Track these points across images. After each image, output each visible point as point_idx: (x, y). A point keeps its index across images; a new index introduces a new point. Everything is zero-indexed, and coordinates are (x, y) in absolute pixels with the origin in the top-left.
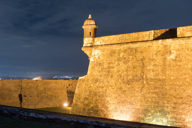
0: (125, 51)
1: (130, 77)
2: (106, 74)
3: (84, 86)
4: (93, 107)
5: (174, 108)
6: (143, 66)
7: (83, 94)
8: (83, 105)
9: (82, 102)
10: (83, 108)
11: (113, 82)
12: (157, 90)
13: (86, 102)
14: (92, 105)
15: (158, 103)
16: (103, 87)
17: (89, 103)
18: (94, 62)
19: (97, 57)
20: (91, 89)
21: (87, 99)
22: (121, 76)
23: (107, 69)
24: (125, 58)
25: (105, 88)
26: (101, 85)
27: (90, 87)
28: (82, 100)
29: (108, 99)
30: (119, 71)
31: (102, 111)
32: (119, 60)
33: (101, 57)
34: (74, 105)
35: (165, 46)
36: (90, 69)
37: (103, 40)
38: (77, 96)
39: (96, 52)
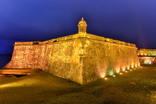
1: (102, 56)
2: (94, 54)
3: (86, 61)
5: (113, 66)
6: (104, 52)
7: (87, 66)
8: (88, 73)
9: (88, 71)
10: (89, 75)
11: (97, 58)
12: (109, 61)
13: (89, 71)
14: (92, 72)
15: (110, 65)
16: (94, 61)
17: (90, 71)
18: (88, 47)
19: (89, 44)
20: (90, 63)
21: (89, 69)
22: (99, 56)
23: (94, 52)
24: (99, 47)
25: (95, 62)
26: (94, 60)
27: (90, 61)
28: (87, 70)
29: (98, 67)
30: (98, 53)
31: (96, 73)
32: (97, 47)
34: (84, 74)
35: (107, 44)
36: (86, 51)
37: (90, 36)
38: (84, 68)
39: (88, 42)
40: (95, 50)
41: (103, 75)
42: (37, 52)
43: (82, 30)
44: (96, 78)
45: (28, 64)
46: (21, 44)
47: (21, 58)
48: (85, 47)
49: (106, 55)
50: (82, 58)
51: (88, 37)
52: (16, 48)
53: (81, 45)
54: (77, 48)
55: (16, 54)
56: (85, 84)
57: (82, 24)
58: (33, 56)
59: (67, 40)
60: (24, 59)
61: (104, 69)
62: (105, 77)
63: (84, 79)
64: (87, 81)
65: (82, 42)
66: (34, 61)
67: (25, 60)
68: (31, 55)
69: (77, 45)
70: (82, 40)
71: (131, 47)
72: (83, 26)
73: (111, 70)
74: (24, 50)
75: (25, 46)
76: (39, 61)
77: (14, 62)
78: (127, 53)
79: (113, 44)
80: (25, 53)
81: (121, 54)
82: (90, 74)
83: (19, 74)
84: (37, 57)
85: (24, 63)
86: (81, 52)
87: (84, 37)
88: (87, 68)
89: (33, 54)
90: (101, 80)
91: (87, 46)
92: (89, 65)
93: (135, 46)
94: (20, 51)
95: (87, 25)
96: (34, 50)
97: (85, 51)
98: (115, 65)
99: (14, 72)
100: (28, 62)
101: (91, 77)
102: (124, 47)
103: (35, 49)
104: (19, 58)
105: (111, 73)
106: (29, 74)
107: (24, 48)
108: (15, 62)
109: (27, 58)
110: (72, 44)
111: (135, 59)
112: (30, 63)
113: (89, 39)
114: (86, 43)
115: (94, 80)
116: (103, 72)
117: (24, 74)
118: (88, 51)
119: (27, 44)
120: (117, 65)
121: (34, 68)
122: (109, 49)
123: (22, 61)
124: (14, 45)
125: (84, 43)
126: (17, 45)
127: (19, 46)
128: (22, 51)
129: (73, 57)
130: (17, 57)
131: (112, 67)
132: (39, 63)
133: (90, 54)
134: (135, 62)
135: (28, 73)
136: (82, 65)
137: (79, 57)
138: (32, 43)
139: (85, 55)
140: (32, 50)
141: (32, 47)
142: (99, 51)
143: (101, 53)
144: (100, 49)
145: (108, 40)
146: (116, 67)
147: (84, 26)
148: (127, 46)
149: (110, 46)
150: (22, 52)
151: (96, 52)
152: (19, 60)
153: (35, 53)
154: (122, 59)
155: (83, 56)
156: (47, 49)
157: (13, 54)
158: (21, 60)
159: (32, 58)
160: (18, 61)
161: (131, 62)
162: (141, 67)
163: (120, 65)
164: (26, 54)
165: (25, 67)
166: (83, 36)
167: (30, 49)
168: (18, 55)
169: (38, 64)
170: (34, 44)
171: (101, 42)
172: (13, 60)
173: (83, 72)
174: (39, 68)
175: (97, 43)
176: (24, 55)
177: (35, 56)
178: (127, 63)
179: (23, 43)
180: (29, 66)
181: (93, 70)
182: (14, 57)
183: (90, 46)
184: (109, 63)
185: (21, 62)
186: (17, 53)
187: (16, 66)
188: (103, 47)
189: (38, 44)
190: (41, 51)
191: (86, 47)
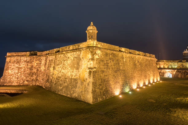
0: (111, 54)
1: (116, 69)
2: (107, 67)
3: (97, 76)
4: (105, 89)
7: (98, 82)
8: (100, 90)
9: (99, 88)
10: (100, 92)
11: (110, 72)
12: (124, 75)
13: (101, 87)
14: (104, 88)
15: (125, 80)
16: (107, 76)
17: (102, 87)
18: (99, 58)
19: (100, 55)
21: (100, 85)
22: (113, 69)
23: (106, 64)
24: (112, 58)
25: (108, 76)
26: (106, 74)
27: (101, 76)
29: (111, 82)
30: (111, 66)
31: (109, 90)
32: (110, 59)
33: (102, 56)
34: (94, 92)
35: (122, 55)
36: (97, 63)
37: (101, 45)
38: (94, 84)
39: (99, 52)
40: (108, 62)
41: (117, 92)
42: (36, 65)
43: (91, 38)
44: (109, 96)
45: (24, 80)
46: (15, 55)
47: (15, 73)
48: (95, 58)
49: (121, 68)
50: (91, 72)
51: (99, 46)
52: (8, 59)
53: (90, 56)
54: (85, 60)
55: (8, 68)
56: (95, 104)
57: (92, 29)
58: (30, 70)
59: (73, 50)
60: (19, 74)
61: (118, 84)
62: (120, 95)
63: (94, 97)
64: (98, 100)
65: (92, 52)
66: (32, 76)
67: (21, 75)
68: (28, 68)
69: (86, 56)
70: (92, 49)
71: (149, 58)
72: (92, 32)
73: (127, 85)
74: (18, 62)
75: (19, 58)
76: (38, 76)
77: (6, 78)
78: (146, 65)
79: (128, 55)
80: (20, 66)
81: (138, 66)
82: (102, 91)
83: (13, 92)
84: (36, 71)
85: (19, 79)
86: (91, 64)
87: (93, 47)
88: (98, 84)
89: (30, 68)
90: (115, 98)
91: (97, 57)
92: (100, 80)
93: (155, 57)
94: (13, 63)
95: (97, 31)
96: (31, 63)
97: (95, 63)
98: (131, 79)
99: (7, 90)
100: (25, 78)
101: (102, 95)
102: (142, 58)
103: (33, 61)
104: (12, 73)
105: (127, 90)
106: (26, 92)
107: (19, 60)
108: (8, 77)
109: (22, 73)
110: (79, 55)
111: (154, 72)
112: (27, 78)
113: (100, 48)
114: (97, 53)
115: (106, 98)
116: (117, 88)
117: (20, 92)
118: (99, 63)
119: (23, 55)
120: (134, 80)
121: (31, 85)
122: (124, 60)
123: (17, 77)
124: (6, 57)
125: (93, 54)
126: (9, 56)
127: (12, 58)
128: (17, 63)
129: (81, 70)
130: (10, 72)
131: (128, 82)
132: (38, 78)
133: (101, 67)
134: (154, 76)
135: (24, 91)
136: (91, 80)
137: (88, 71)
138: (28, 53)
139: (95, 68)
140: (28, 62)
141: (28, 59)
142: (113, 64)
143: (114, 65)
144: (113, 61)
145: (123, 49)
146: (132, 82)
147: (94, 32)
148: (145, 57)
149: (126, 58)
150: (17, 65)
151: (108, 65)
152: (12, 75)
153: (32, 66)
154: (140, 72)
155: (93, 69)
156: (48, 61)
157: (5, 68)
158: (16, 75)
159: (29, 73)
160: (12, 77)
161: (150, 76)
162: (161, 81)
163: (137, 80)
164: (21, 68)
165: (20, 83)
166: (93, 45)
167: (26, 61)
168: (11, 68)
169: (37, 80)
170: (31, 55)
171: (115, 52)
172: (5, 75)
173: (92, 89)
174: (38, 84)
175: (109, 53)
176: (19, 68)
177: (32, 70)
178: (146, 77)
179: (17, 54)
180: (26, 82)
181: (106, 86)
182: (7, 71)
183: (101, 57)
184: (124, 77)
185: (15, 78)
186: (10, 66)
187: (10, 82)
188: (117, 58)
189: (36, 55)
190: (41, 63)
191: (97, 59)
